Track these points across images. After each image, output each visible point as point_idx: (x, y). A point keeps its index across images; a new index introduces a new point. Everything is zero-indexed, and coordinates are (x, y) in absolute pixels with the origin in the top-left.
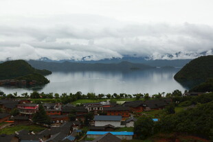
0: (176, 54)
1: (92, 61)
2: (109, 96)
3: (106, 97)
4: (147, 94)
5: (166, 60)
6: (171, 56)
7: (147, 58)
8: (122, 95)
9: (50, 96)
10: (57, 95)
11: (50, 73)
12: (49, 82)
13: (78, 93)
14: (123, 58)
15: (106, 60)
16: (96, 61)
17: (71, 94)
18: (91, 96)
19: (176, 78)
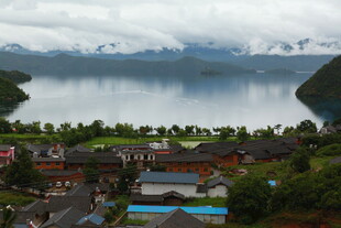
0: (300, 43)
1: (119, 54)
2: (161, 131)
3: (155, 132)
4: (244, 128)
5: (276, 56)
6: (288, 47)
7: (235, 50)
8: (189, 129)
9: (34, 128)
10: (49, 126)
11: (27, 79)
12: (27, 98)
13: (97, 124)
14: (185, 50)
15: (150, 52)
16: (127, 55)
17: (80, 125)
18: (123, 131)
19: (300, 95)
